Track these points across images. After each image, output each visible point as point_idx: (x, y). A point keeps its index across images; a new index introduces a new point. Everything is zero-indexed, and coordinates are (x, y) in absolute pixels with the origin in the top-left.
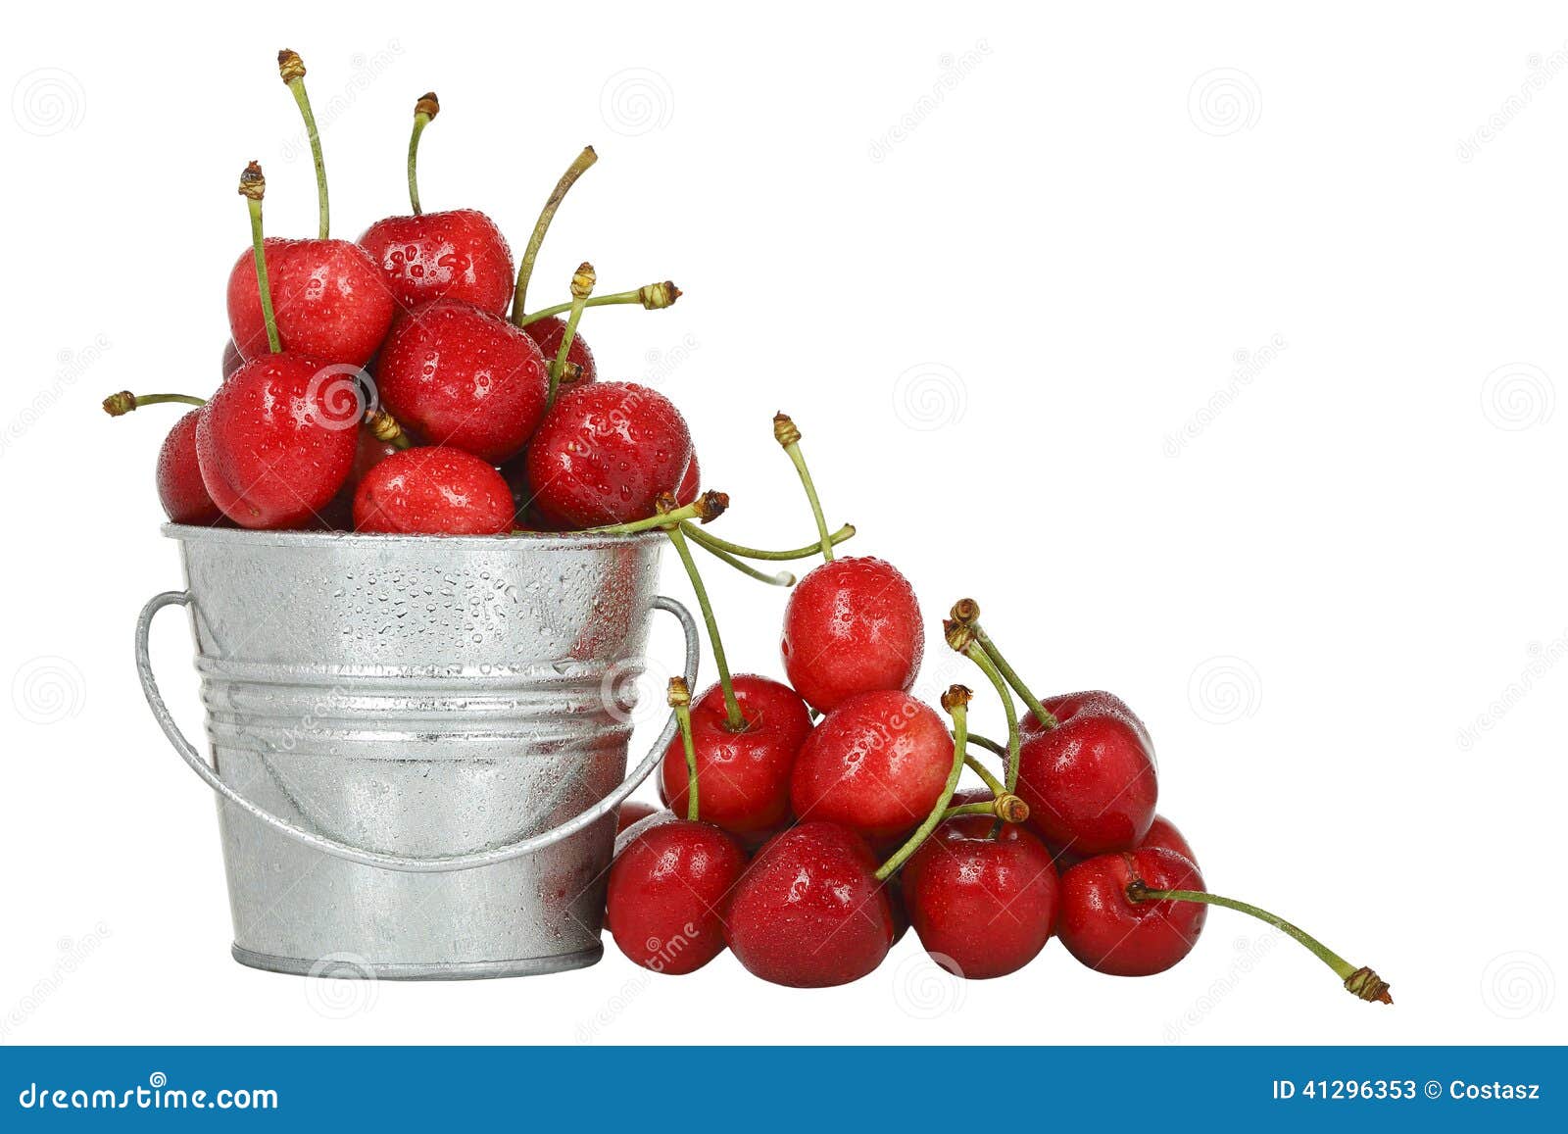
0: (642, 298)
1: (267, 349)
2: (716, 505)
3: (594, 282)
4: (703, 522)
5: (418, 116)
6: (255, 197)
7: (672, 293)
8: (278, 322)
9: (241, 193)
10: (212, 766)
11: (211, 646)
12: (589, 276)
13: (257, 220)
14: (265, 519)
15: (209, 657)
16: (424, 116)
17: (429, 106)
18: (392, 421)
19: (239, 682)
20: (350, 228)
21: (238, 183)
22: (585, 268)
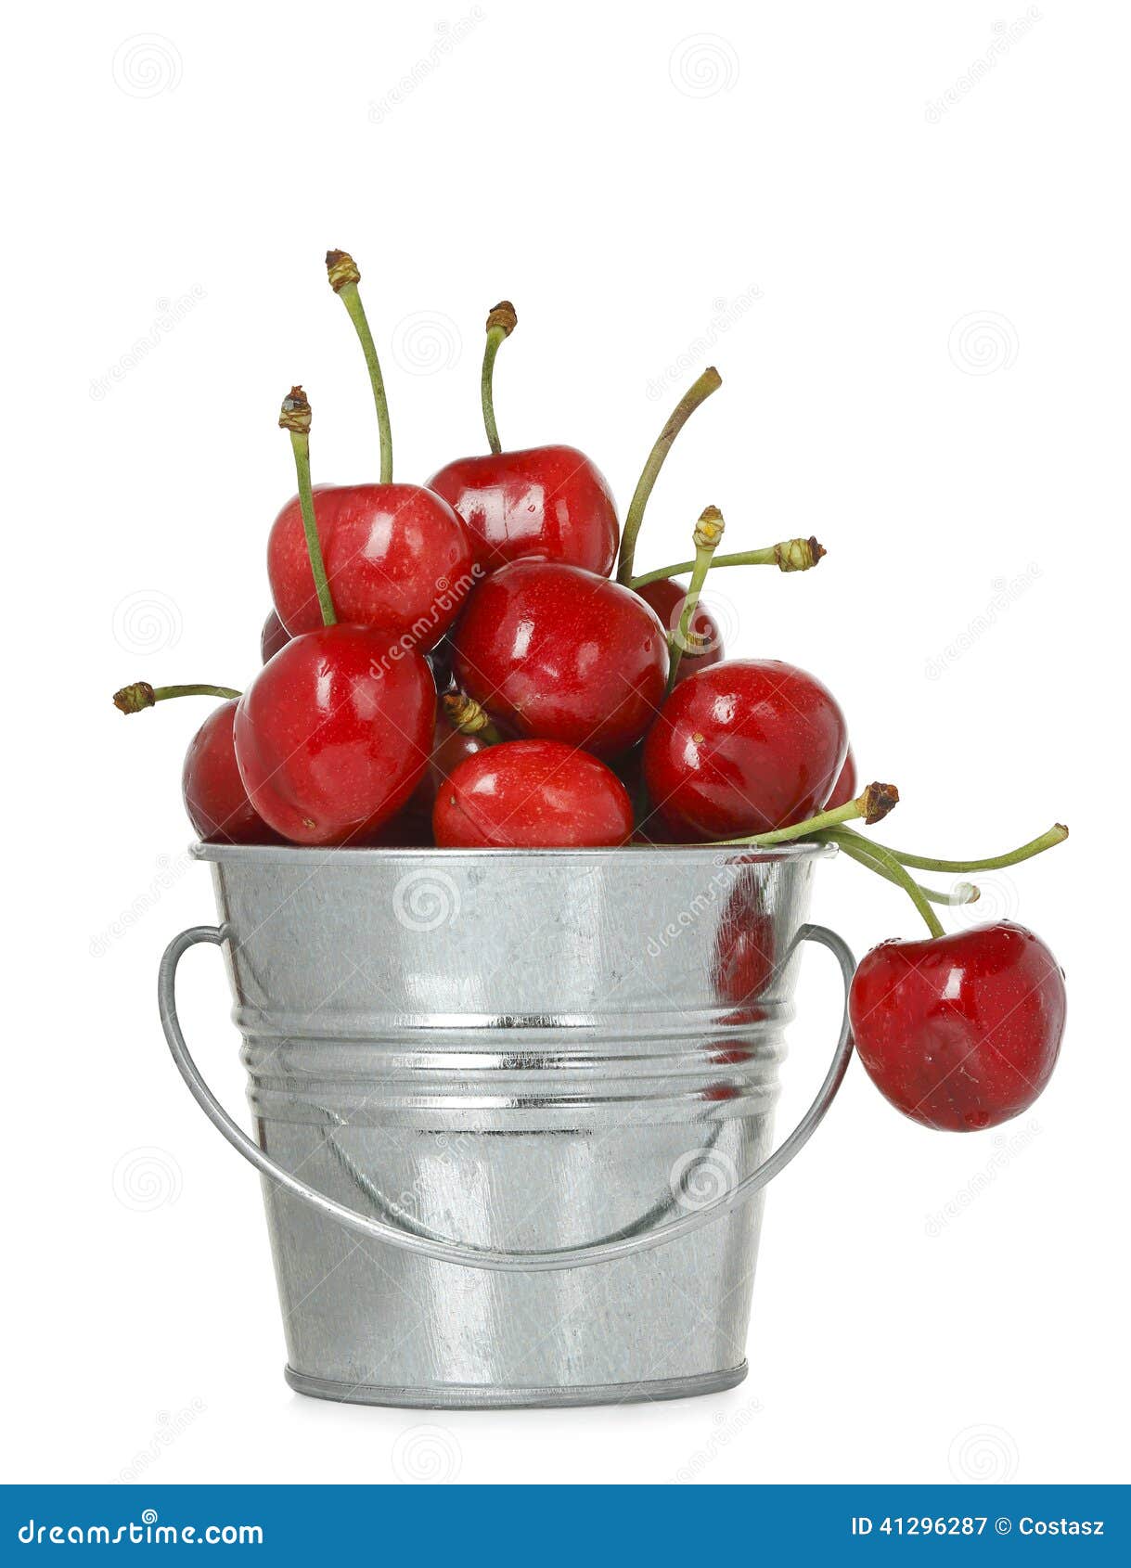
0: (780, 558)
1: (319, 618)
2: (882, 800)
3: (722, 530)
4: (868, 822)
5: (491, 331)
6: (300, 429)
7: (814, 552)
8: (331, 587)
9: (282, 426)
10: (257, 1142)
11: (253, 994)
12: (716, 522)
13: (303, 459)
14: (323, 832)
15: (252, 1007)
16: (498, 330)
17: (503, 318)
18: (478, 708)
19: (293, 1038)
20: (416, 471)
21: (277, 414)
22: (712, 513)
